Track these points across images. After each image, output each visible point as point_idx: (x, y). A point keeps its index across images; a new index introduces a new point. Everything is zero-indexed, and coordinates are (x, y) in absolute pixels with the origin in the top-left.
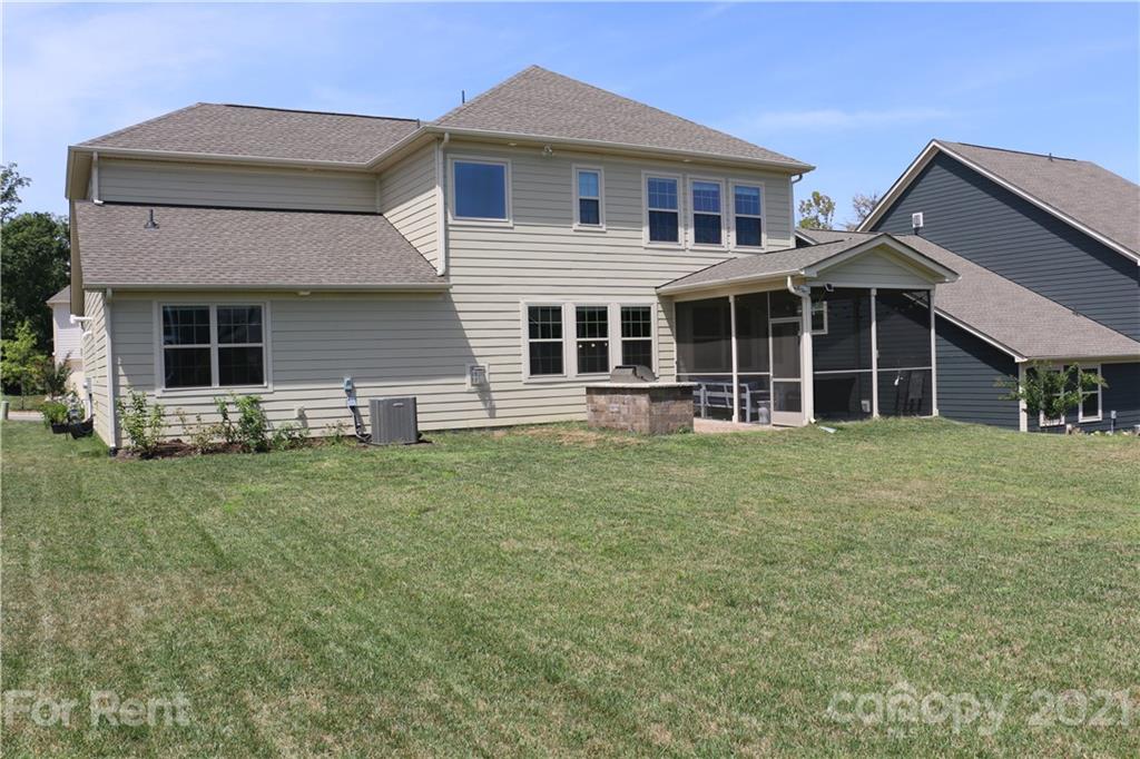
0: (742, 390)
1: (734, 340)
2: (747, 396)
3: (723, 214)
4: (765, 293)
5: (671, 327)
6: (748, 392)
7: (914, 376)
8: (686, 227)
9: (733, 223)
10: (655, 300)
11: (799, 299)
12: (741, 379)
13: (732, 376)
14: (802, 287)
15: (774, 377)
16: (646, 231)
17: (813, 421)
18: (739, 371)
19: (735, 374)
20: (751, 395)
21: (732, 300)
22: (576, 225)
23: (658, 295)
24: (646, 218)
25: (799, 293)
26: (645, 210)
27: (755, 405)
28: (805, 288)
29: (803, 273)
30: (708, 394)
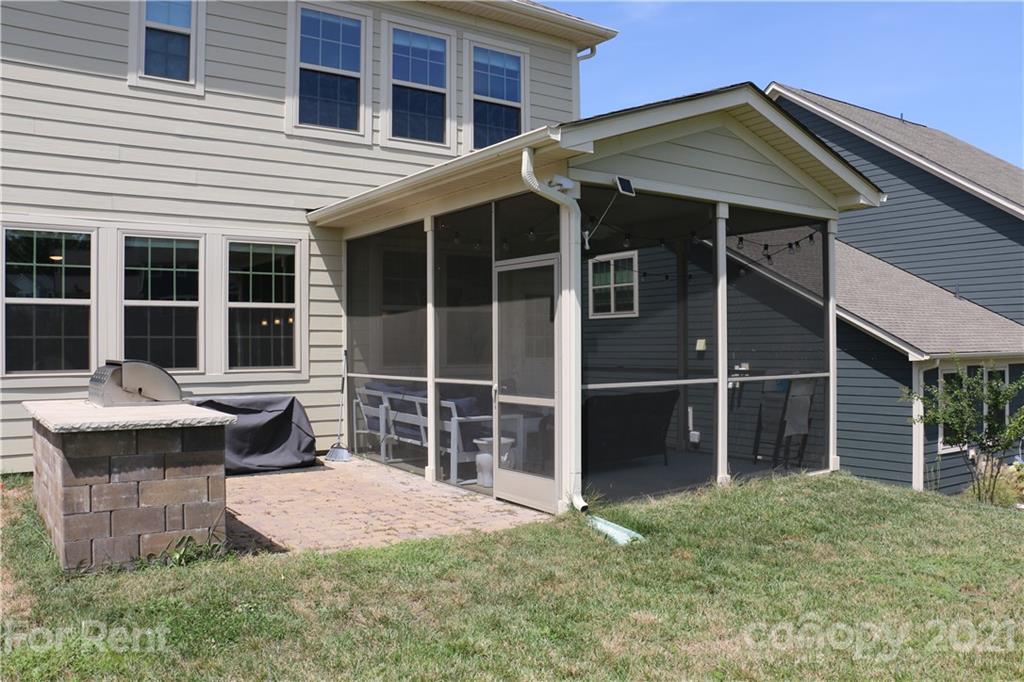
0: (443, 414)
1: (430, 308)
2: (453, 426)
3: (450, 90)
4: (488, 205)
5: (336, 286)
6: (455, 418)
7: (796, 391)
8: (376, 105)
9: (468, 110)
10: (306, 233)
11: (552, 210)
12: (443, 392)
13: (424, 385)
14: (558, 179)
15: (502, 391)
16: (291, 106)
17: (580, 503)
18: (438, 374)
19: (431, 380)
20: (461, 425)
21: (428, 227)
22: (133, 78)
23: (312, 224)
24: (293, 81)
25: (552, 194)
26: (292, 65)
27: (469, 447)
28: (567, 184)
29: (557, 137)
30: (393, 415)
